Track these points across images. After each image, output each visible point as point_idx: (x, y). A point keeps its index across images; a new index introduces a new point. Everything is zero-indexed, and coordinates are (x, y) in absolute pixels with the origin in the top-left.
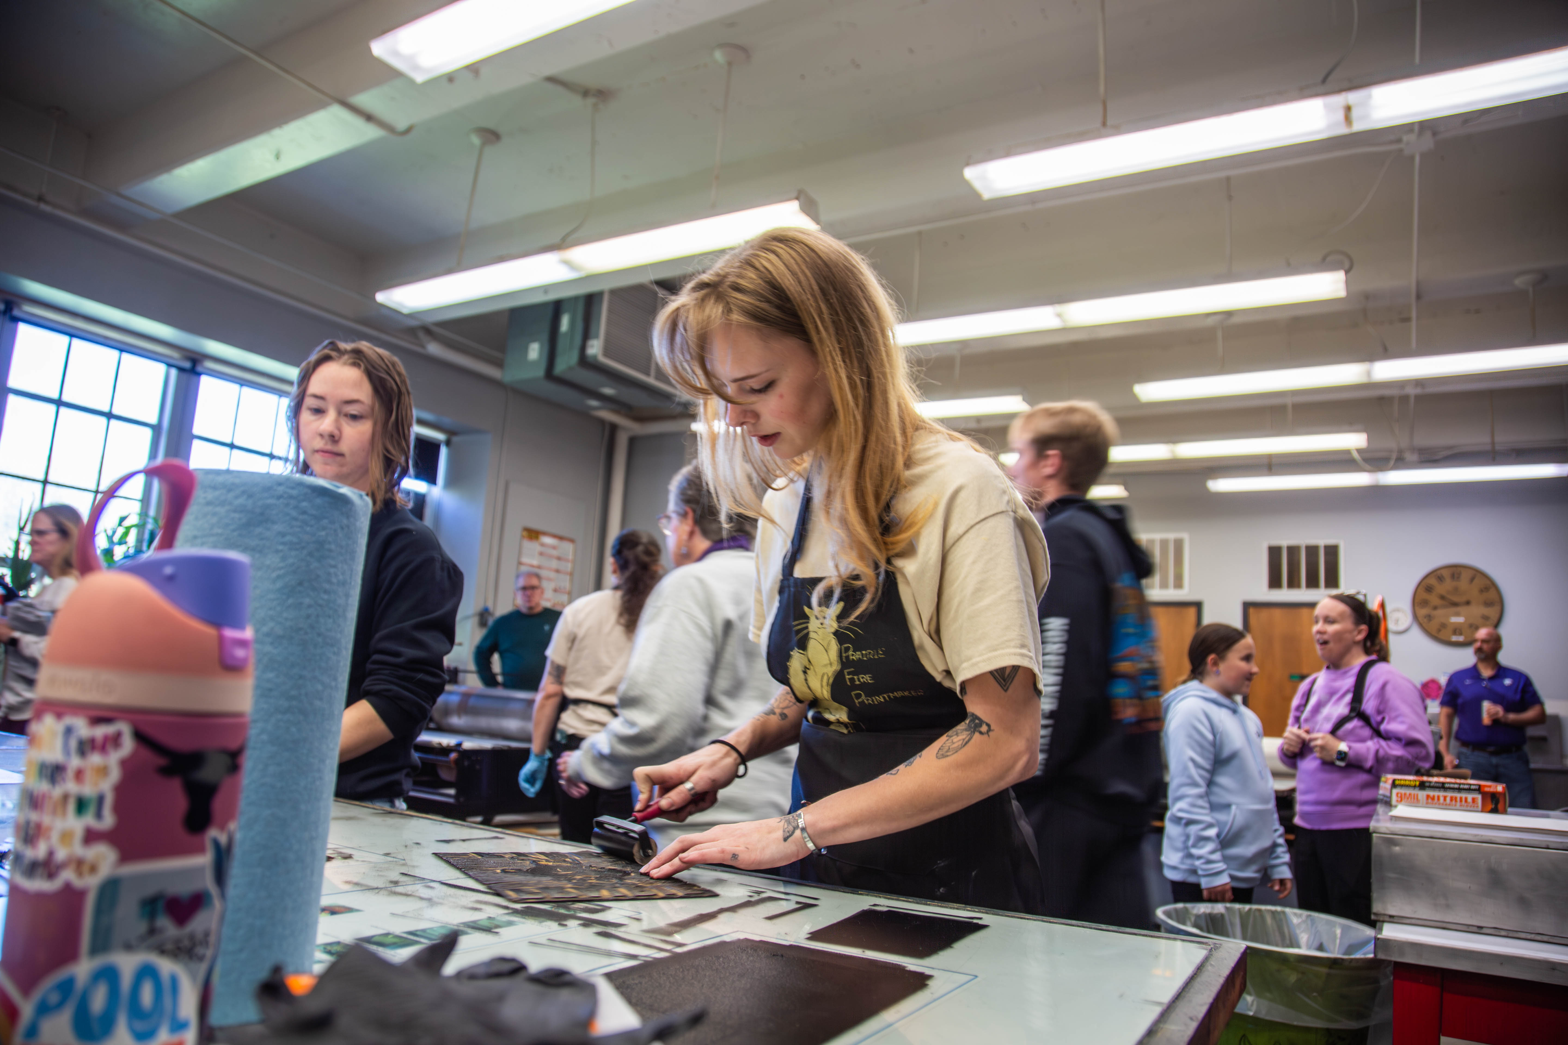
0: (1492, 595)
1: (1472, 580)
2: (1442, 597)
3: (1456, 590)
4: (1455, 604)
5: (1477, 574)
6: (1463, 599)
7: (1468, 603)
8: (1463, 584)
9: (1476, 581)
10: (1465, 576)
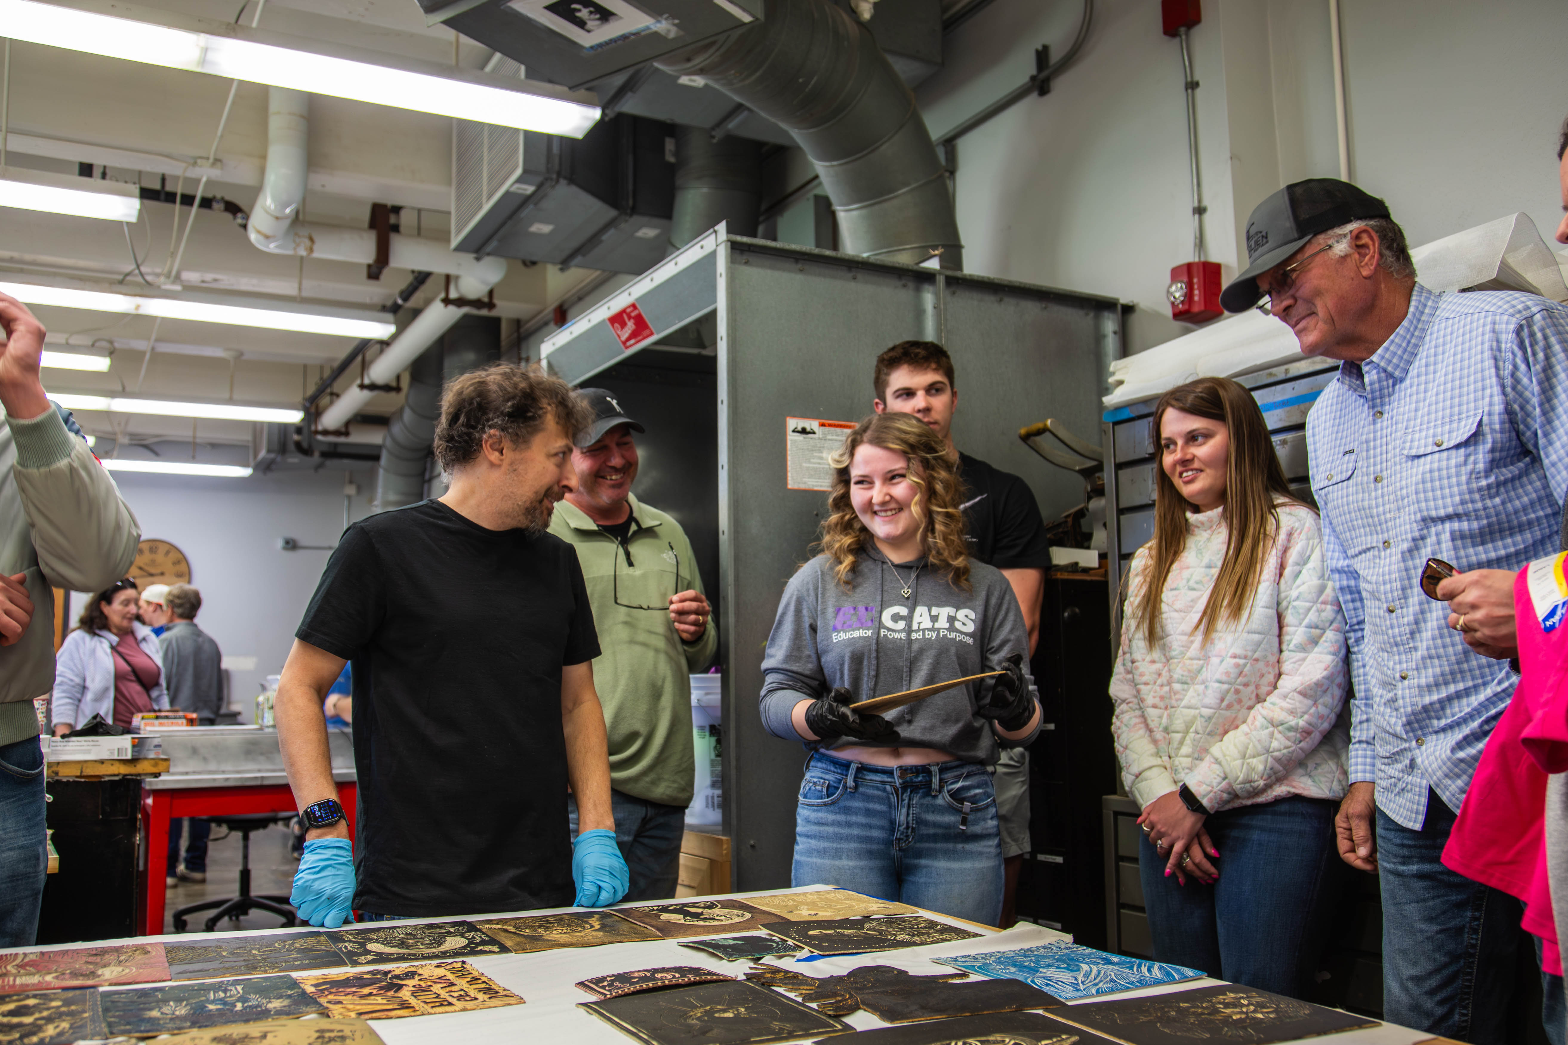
0: (183, 567)
1: (167, 553)
2: (141, 568)
3: (153, 562)
4: (151, 575)
5: (172, 548)
6: (158, 571)
7: (162, 574)
8: (160, 557)
9: (171, 555)
10: (162, 549)
